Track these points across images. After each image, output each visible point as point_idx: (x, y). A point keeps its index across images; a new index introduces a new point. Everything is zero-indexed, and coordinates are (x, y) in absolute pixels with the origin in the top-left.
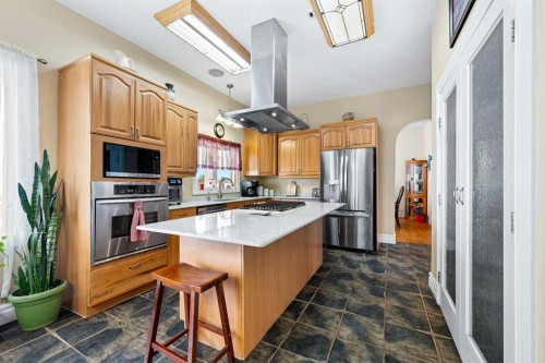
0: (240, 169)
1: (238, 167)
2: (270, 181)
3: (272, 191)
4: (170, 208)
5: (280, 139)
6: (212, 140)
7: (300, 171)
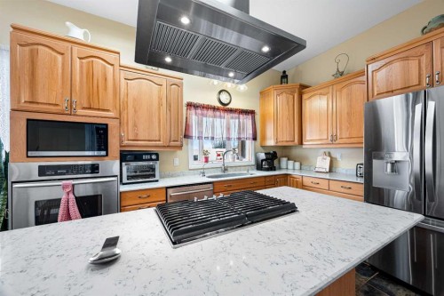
0: (255, 138)
1: (251, 136)
2: (296, 152)
3: (297, 165)
4: (123, 188)
5: (305, 97)
6: (214, 109)
7: (334, 139)
